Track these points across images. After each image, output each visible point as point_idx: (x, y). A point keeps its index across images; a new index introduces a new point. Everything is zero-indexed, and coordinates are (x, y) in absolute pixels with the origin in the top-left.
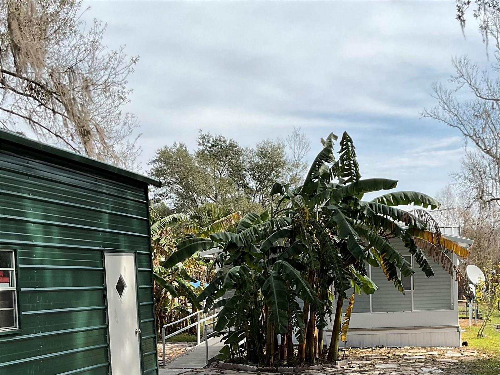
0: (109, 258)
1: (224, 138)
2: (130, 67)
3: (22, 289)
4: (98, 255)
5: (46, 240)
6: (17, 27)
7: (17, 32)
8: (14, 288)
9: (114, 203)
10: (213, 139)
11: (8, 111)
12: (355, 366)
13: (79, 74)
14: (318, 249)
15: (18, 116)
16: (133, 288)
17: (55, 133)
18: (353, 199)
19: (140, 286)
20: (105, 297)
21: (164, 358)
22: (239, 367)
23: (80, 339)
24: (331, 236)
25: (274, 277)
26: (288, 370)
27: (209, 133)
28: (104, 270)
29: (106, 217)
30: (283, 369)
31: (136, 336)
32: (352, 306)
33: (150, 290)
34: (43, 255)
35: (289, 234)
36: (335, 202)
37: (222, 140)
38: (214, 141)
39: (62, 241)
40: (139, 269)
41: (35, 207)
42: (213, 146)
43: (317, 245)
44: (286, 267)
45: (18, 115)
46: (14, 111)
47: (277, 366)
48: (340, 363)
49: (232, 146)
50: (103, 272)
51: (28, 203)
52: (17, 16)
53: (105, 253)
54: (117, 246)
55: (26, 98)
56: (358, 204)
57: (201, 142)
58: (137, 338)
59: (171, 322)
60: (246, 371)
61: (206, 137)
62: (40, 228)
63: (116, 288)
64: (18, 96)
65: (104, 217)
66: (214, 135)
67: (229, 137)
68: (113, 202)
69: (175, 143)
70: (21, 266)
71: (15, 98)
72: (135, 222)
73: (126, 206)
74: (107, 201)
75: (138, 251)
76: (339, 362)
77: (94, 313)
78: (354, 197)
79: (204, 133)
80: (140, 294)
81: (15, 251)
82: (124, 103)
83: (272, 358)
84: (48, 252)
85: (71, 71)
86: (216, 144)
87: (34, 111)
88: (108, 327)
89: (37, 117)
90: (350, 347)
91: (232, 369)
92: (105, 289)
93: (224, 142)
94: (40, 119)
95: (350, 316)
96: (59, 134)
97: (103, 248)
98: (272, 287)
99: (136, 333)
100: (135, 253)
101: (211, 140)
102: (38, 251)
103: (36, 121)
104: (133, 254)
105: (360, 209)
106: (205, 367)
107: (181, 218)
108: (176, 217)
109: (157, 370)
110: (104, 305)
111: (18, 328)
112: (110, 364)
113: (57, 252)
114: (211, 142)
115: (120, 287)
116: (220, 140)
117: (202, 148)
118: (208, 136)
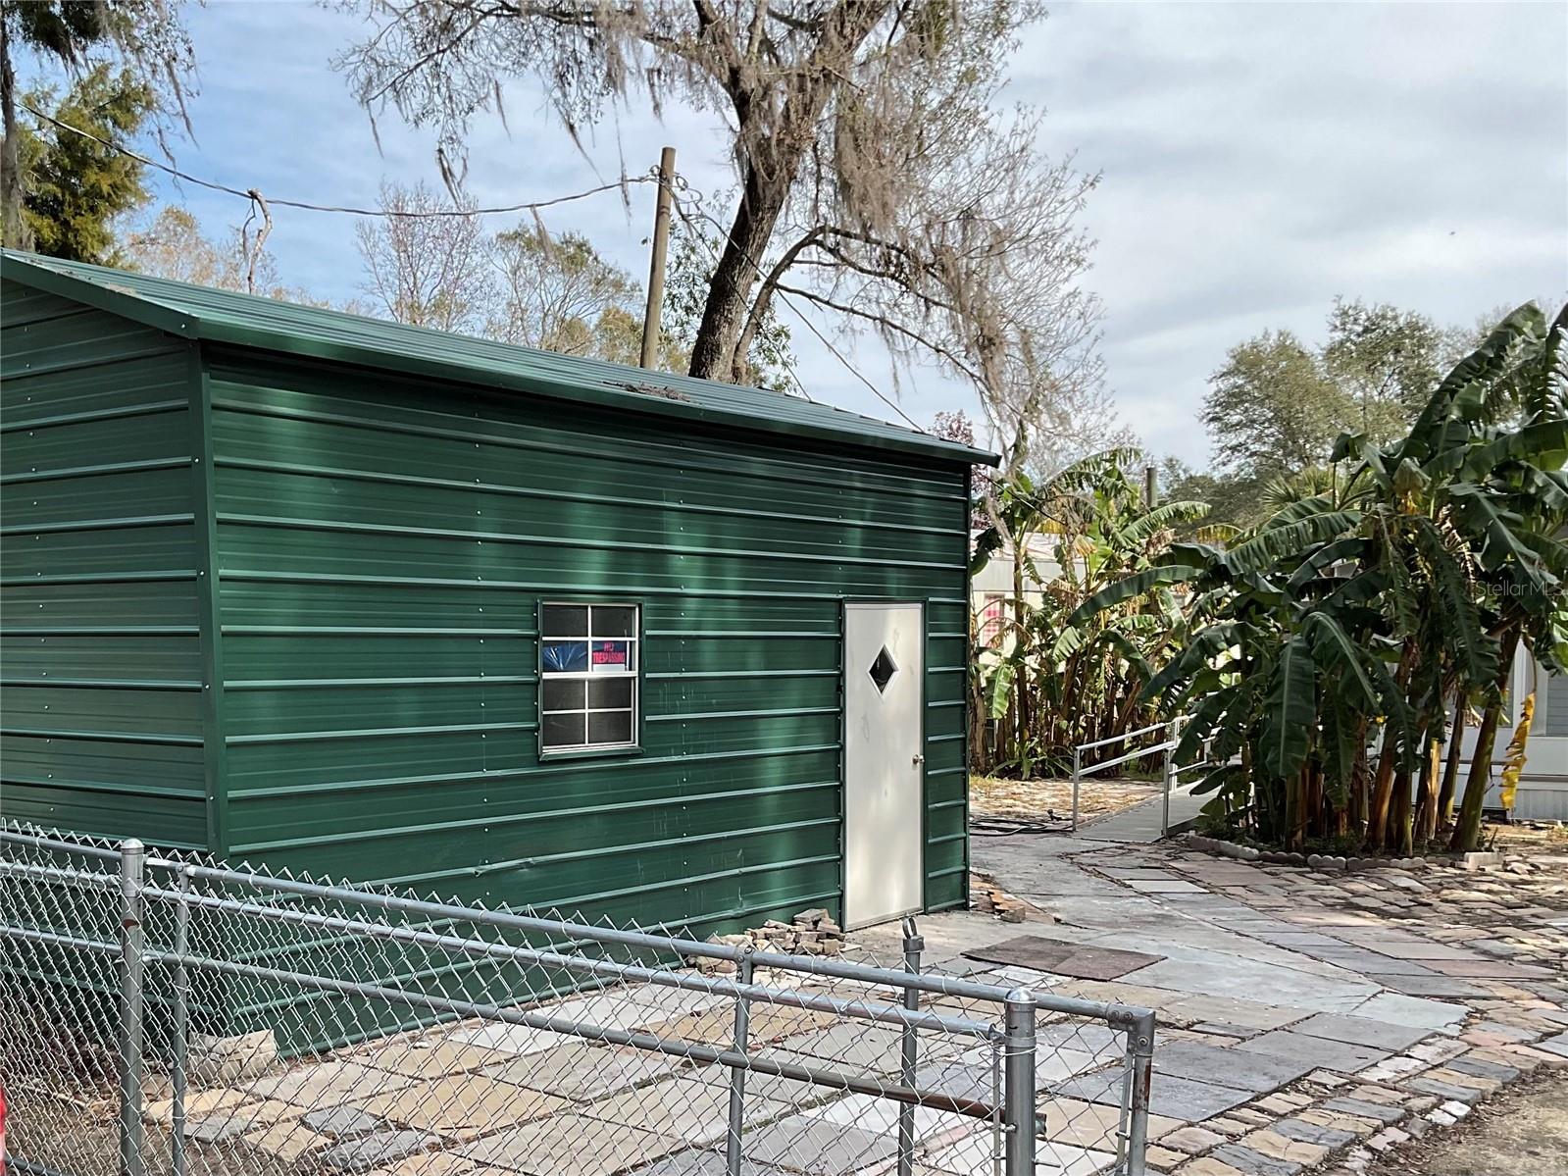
0: (854, 614)
1: (1393, 310)
2: (1079, 198)
3: (648, 675)
4: (833, 608)
5: (709, 584)
6: (851, 144)
7: (850, 155)
8: (635, 673)
9: (877, 506)
10: (1367, 314)
11: (844, 309)
12: (1519, 868)
13: (982, 220)
14: (1426, 586)
15: (863, 317)
16: (912, 673)
17: (933, 344)
18: (1521, 467)
19: (930, 670)
20: (840, 689)
21: (1075, 815)
22: (1222, 848)
23: (774, 770)
24: (1467, 553)
25: (1294, 649)
26: (1333, 864)
27: (1358, 301)
28: (842, 638)
29: (857, 533)
30: (1321, 862)
31: (914, 768)
32: (1528, 723)
33: (960, 675)
34: (701, 612)
35: (1361, 549)
36: (1474, 476)
37: (1390, 314)
38: (1368, 319)
39: (745, 586)
40: (930, 635)
41: (689, 525)
42: (1366, 330)
43: (1424, 577)
44: (1325, 627)
45: (863, 314)
46: (856, 308)
47: (1308, 851)
48: (1475, 857)
49: (1415, 327)
50: (840, 642)
51: (672, 519)
52: (851, 123)
53: (847, 606)
54: (882, 591)
55: (879, 279)
56: (1533, 481)
57: (1338, 324)
58: (916, 773)
59: (1093, 741)
60: (1234, 857)
61: (1350, 312)
62: (699, 562)
63: (871, 672)
64: (867, 278)
65: (851, 535)
66: (1370, 306)
67: (1406, 307)
68: (874, 503)
69: (1266, 333)
70: (648, 632)
71: (862, 282)
72: (930, 540)
73: (910, 509)
74: (862, 505)
75: (931, 599)
76: (1471, 856)
77: (812, 720)
78: (1524, 463)
79: (1346, 303)
80: (930, 685)
81: (640, 606)
82: (1080, 270)
83: (1300, 833)
84: (713, 605)
85: (967, 217)
86: (1373, 324)
87: (895, 305)
88: (843, 748)
89: (900, 316)
90: (1559, 822)
91: (1205, 852)
92: (842, 675)
93: (1395, 318)
94: (906, 320)
95: (1522, 746)
96: (941, 347)
97: (841, 596)
98: (1283, 671)
99: (915, 762)
100: (924, 602)
101: (1363, 316)
102: (691, 604)
103: (897, 323)
104: (920, 605)
105: (1536, 494)
106: (1158, 841)
107: (1196, 511)
108: (1182, 509)
109: (965, 838)
110: (838, 706)
111: (637, 744)
112: (843, 821)
113: (732, 605)
114: (1361, 322)
115: (882, 671)
116: (1384, 317)
117: (1339, 336)
118: (1355, 308)
